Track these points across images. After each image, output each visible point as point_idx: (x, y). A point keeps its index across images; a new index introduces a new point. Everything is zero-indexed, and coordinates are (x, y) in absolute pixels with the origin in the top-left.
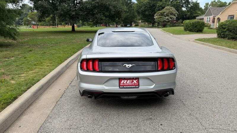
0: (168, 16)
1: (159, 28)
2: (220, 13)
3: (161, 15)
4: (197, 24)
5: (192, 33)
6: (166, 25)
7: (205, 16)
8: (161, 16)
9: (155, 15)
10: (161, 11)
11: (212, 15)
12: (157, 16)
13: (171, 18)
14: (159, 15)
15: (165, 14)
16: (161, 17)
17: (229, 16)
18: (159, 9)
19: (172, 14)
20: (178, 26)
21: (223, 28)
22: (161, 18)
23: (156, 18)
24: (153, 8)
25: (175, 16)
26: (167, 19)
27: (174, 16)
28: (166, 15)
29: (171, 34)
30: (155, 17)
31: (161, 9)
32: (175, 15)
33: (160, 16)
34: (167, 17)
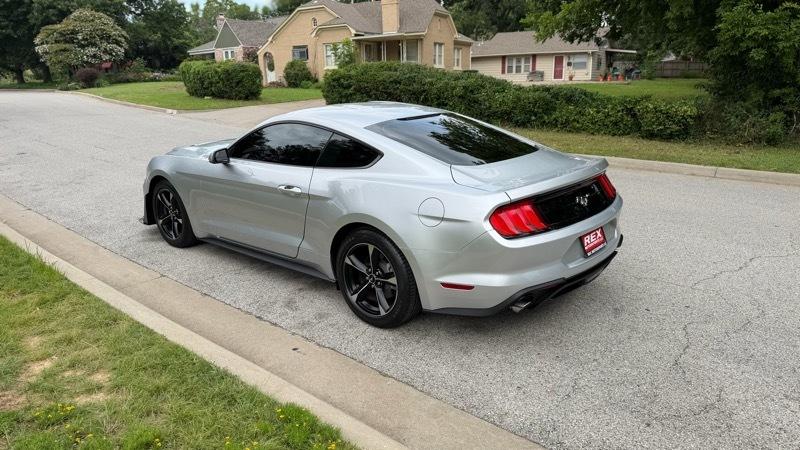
0: (94, 45)
1: (67, 89)
2: (270, 39)
3: (66, 42)
4: (242, 74)
5: (233, 103)
6: (96, 78)
7: (217, 47)
8: (67, 46)
9: (37, 41)
10: (59, 26)
11: (237, 44)
12: (47, 43)
13: (105, 51)
14: (56, 42)
15: (80, 38)
16: (65, 50)
17: (294, 47)
18: (47, 17)
19: (107, 38)
20: (135, 81)
21: (341, 85)
22: (67, 54)
23: (47, 53)
24: (15, 13)
25: (121, 46)
26: (94, 56)
27: (115, 45)
28: (83, 39)
29: (170, 111)
30: (39, 49)
31: (54, 18)
32: (118, 43)
33: (63, 46)
34: (91, 50)
